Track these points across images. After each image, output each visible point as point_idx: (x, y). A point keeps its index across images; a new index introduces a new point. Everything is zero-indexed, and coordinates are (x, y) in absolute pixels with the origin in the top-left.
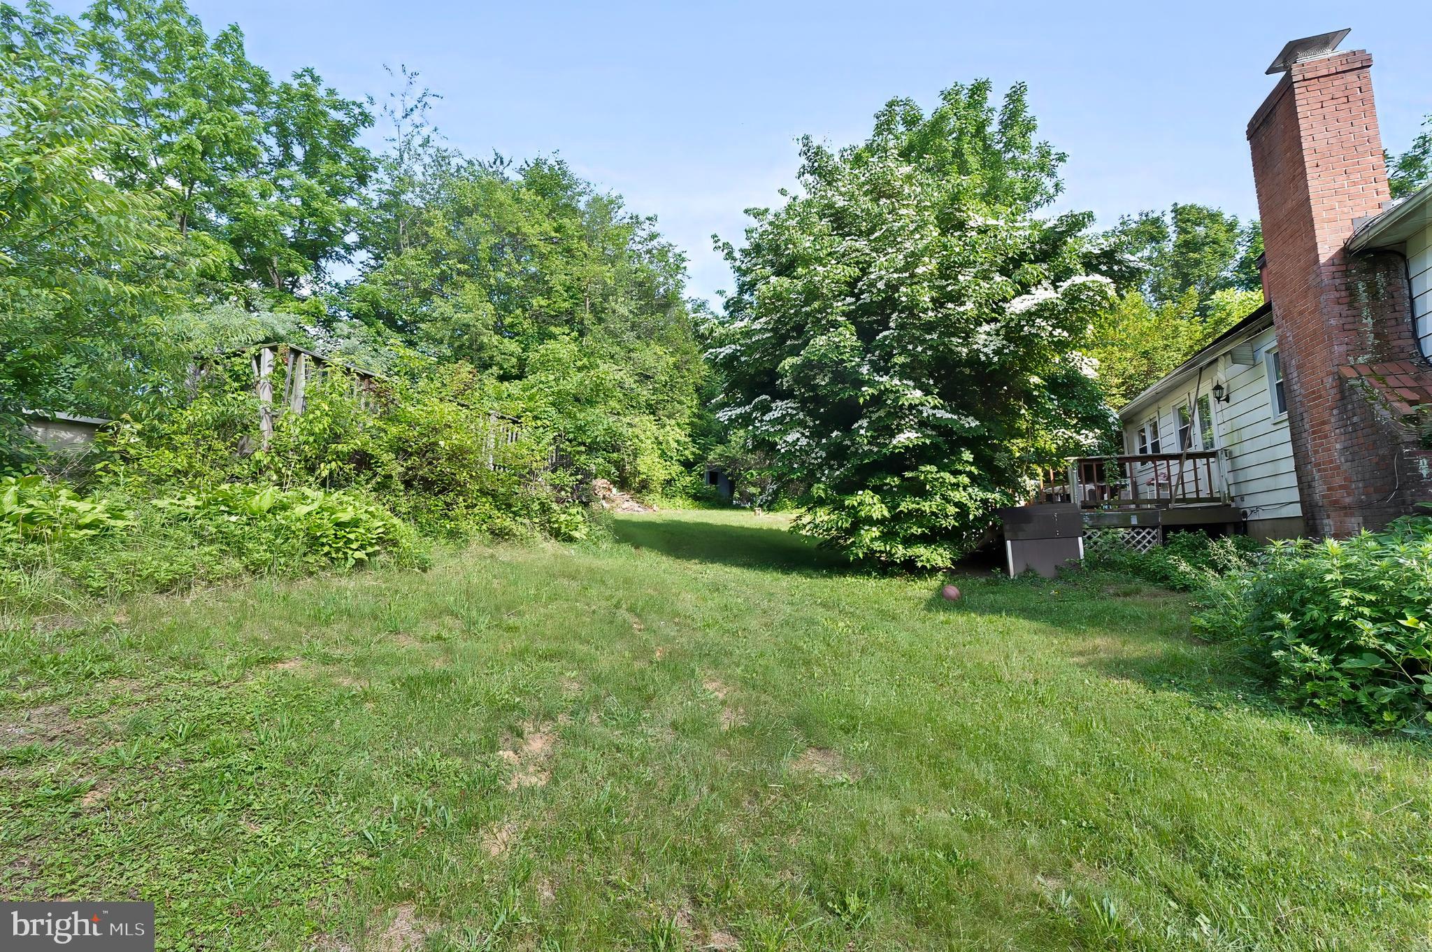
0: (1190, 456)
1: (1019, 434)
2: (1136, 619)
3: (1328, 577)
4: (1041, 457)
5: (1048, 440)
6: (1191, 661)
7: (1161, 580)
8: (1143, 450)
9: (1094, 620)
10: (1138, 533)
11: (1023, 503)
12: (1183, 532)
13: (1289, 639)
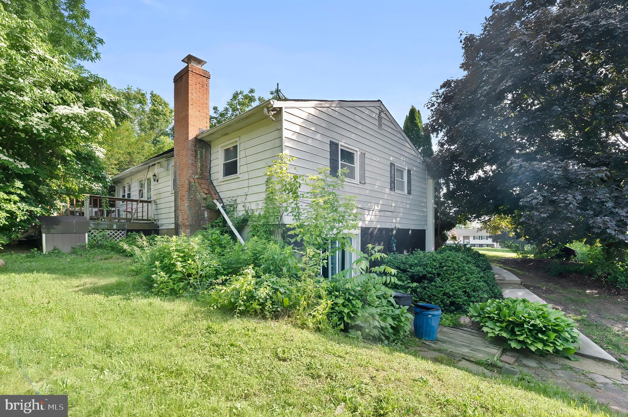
0: (141, 201)
1: (57, 177)
2: (108, 269)
3: (171, 249)
4: (69, 192)
5: (74, 184)
6: (126, 283)
7: (122, 252)
8: (124, 196)
9: (87, 271)
10: (116, 232)
11: (55, 214)
12: (134, 233)
13: (158, 271)
